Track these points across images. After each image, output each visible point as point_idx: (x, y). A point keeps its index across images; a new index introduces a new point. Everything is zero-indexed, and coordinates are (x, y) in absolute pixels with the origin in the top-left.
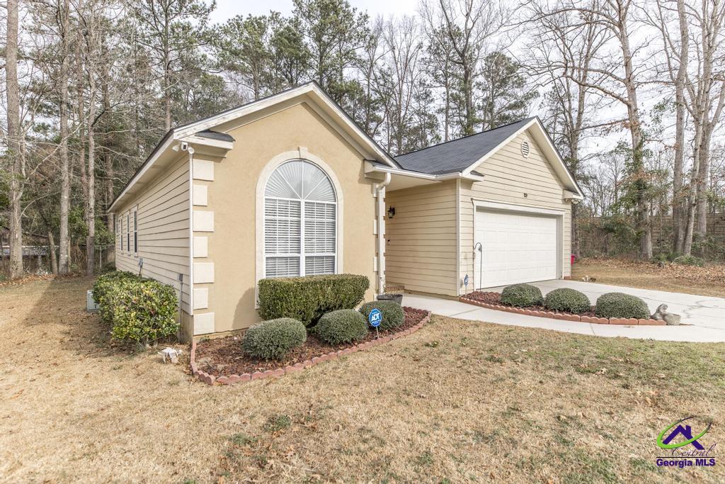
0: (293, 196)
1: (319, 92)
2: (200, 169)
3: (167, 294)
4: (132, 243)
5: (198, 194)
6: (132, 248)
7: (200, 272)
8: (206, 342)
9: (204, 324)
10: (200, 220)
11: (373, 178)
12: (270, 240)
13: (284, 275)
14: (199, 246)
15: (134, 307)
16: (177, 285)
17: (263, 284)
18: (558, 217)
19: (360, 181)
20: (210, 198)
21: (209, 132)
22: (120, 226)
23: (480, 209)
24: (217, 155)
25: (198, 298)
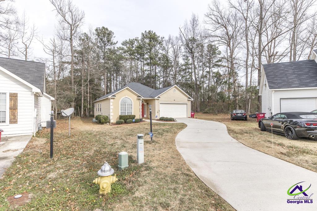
0: (125, 103)
1: (128, 88)
2: (112, 100)
3: (107, 117)
4: (100, 110)
5: (111, 104)
6: (100, 111)
7: (111, 114)
8: (112, 123)
9: (112, 121)
10: (111, 107)
11: (139, 99)
12: (121, 110)
13: (123, 114)
14: (111, 111)
15: (104, 118)
16: (108, 116)
17: (120, 116)
18: (187, 104)
19: (137, 100)
20: (113, 104)
21: (113, 96)
22: (96, 106)
23: (160, 103)
24: (114, 99)
25: (111, 118)
